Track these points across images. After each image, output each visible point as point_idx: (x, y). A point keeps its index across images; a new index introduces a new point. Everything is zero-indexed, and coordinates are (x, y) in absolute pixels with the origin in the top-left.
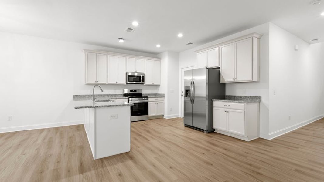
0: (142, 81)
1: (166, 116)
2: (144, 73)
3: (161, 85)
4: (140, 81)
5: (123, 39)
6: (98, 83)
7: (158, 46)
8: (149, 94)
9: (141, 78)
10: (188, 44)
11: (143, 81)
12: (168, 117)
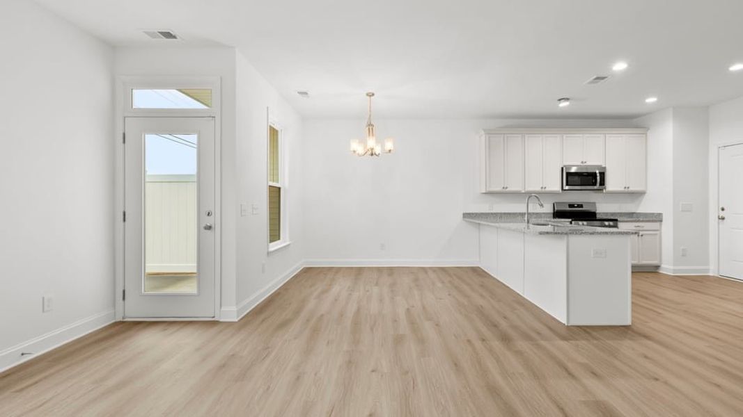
0: (598, 184)
1: (668, 268)
2: (604, 166)
3: (648, 192)
4: (595, 184)
5: (567, 99)
6: (507, 190)
7: (651, 100)
8: (621, 214)
9: (598, 178)
11: (603, 183)
12: (675, 271)
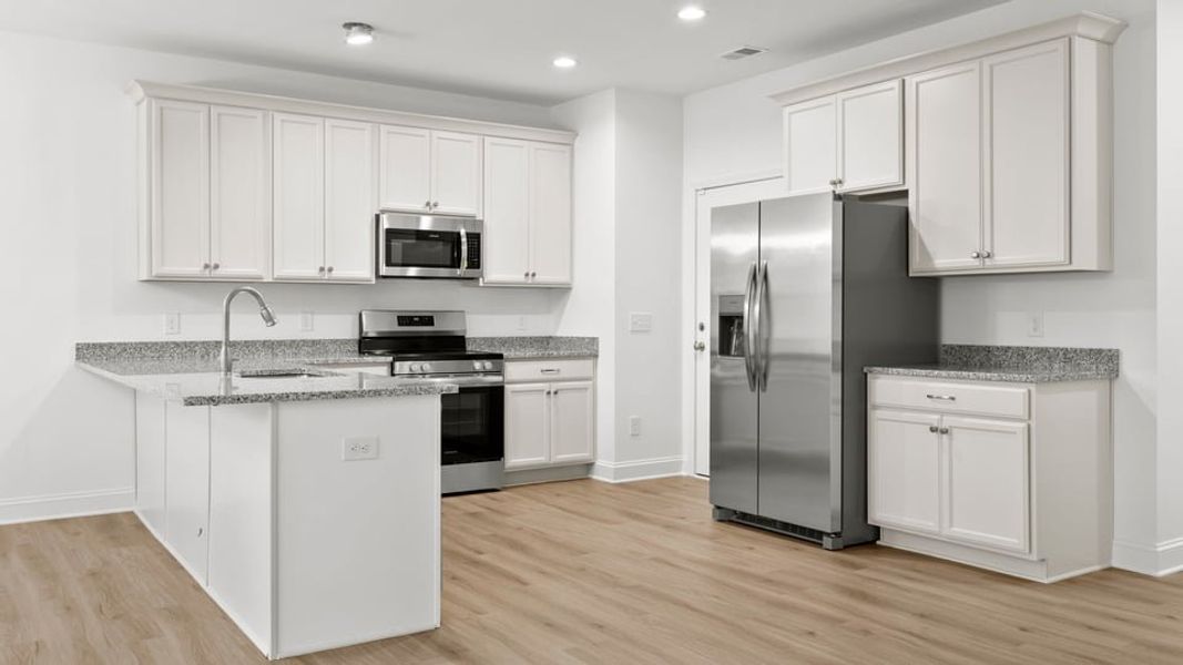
0: (464, 263)
1: (607, 470)
2: (479, 218)
3: (576, 285)
4: (456, 263)
5: (366, 28)
8: (504, 341)
9: (464, 248)
10: (729, 57)
11: (475, 261)
12: (618, 472)
